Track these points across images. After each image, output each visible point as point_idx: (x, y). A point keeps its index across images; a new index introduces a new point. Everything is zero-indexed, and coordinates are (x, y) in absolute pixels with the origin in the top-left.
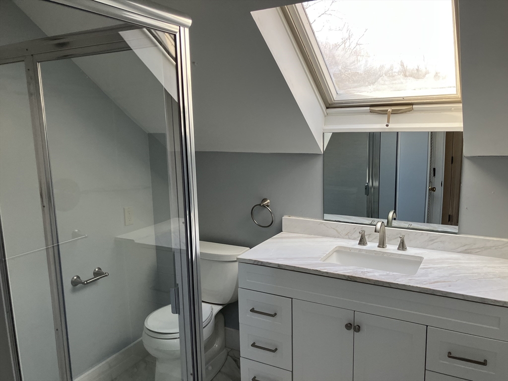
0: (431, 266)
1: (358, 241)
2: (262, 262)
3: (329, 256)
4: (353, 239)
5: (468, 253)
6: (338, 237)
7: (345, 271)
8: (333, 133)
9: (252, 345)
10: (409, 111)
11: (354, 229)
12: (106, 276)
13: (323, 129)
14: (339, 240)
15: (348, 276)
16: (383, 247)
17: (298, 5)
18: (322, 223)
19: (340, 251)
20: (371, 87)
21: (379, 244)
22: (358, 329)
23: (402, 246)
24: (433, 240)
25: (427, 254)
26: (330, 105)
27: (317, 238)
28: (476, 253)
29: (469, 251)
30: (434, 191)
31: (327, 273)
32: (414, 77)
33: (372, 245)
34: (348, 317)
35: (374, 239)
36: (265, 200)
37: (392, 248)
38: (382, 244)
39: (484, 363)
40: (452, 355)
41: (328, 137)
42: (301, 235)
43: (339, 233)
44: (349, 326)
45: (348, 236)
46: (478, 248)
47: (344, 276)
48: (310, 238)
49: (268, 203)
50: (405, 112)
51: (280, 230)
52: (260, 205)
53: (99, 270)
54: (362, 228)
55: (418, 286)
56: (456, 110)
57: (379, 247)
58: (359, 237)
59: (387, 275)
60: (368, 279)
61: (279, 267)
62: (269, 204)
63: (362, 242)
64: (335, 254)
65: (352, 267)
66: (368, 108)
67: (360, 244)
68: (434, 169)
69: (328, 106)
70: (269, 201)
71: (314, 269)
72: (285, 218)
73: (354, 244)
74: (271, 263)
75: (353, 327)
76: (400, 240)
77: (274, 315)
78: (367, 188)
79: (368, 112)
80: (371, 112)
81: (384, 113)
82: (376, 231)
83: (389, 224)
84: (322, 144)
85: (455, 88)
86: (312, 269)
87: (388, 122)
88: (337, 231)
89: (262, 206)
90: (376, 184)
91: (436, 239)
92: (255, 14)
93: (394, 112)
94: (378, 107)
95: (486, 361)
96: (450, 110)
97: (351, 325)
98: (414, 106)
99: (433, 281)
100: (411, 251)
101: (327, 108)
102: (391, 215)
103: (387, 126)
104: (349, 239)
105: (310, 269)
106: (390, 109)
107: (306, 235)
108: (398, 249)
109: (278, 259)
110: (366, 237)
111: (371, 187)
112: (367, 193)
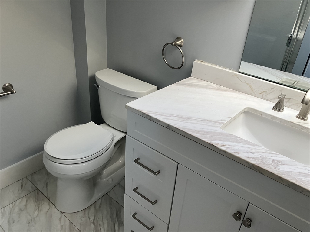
1: (274, 105)
2: (151, 117)
4: (267, 100)
6: (250, 94)
7: (251, 155)
9: (134, 190)
11: (272, 89)
12: (13, 93)
15: (253, 165)
16: (304, 120)
18: (236, 75)
19: (249, 113)
21: (300, 114)
22: (248, 222)
27: (226, 90)
33: (290, 114)
35: (293, 105)
36: (178, 39)
38: (303, 115)
43: (252, 90)
44: (238, 216)
45: (262, 95)
47: (248, 163)
49: (182, 42)
52: (172, 44)
53: (10, 87)
57: (298, 117)
60: (280, 178)
62: (182, 44)
63: (278, 107)
64: (242, 115)
67: (274, 108)
70: (182, 40)
71: (209, 142)
72: (197, 62)
73: (267, 107)
74: (160, 121)
75: (242, 218)
77: (157, 173)
78: (290, 39)
82: (303, 102)
86: (207, 141)
88: (250, 87)
89: (173, 45)
90: (301, 35)
97: (241, 214)
104: (263, 98)
105: (204, 142)
107: (215, 86)
110: (285, 101)
111: (294, 39)
112: (288, 45)
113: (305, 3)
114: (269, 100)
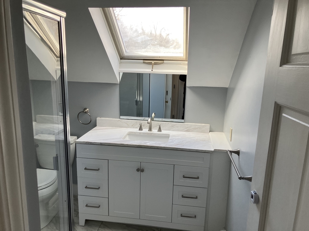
0: (174, 138)
1: (139, 129)
2: (91, 142)
3: (125, 137)
5: (188, 131)
6: (128, 127)
7: (136, 143)
8: (123, 73)
9: (85, 188)
10: (162, 63)
13: (119, 71)
14: (129, 129)
15: (138, 145)
16: (151, 131)
17: (111, 9)
18: (120, 120)
19: (130, 134)
20: (144, 50)
21: (149, 129)
22: (142, 171)
23: (160, 130)
24: (173, 126)
25: (171, 133)
26: (122, 58)
27: (117, 128)
28: (192, 131)
29: (189, 130)
30: (167, 103)
31: (127, 145)
32: (164, 47)
33: (145, 130)
34: (138, 165)
35: (147, 127)
36: (85, 109)
37: (155, 131)
38: (150, 129)
39: (198, 178)
40: (185, 176)
41: (121, 74)
42: (108, 127)
44: (138, 170)
45: (133, 126)
46: (193, 129)
47: (136, 145)
48: (114, 128)
49: (88, 110)
50: (160, 64)
51: (95, 126)
54: (140, 122)
55: (170, 147)
56: (184, 64)
57: (149, 131)
58: (138, 127)
59: (156, 143)
61: (101, 144)
62: (88, 111)
63: (141, 129)
64: (128, 136)
65: (139, 141)
66: (142, 61)
67: (139, 130)
68: (167, 91)
69: (121, 58)
70: (88, 109)
71: (120, 143)
72: (98, 119)
73: (137, 130)
74: (96, 143)
75: (140, 170)
76: (158, 127)
77: (98, 170)
78: (136, 101)
79: (142, 63)
80: (144, 63)
81: (151, 63)
82: (148, 123)
83: (152, 120)
84: (118, 79)
85: (183, 54)
87: (152, 68)
88: (127, 124)
89: (84, 112)
90: (141, 99)
91: (175, 126)
92: (90, 9)
93: (155, 64)
94: (147, 61)
95: (198, 177)
96: (180, 64)
97: (139, 169)
98: (164, 61)
99: (176, 144)
100: (164, 132)
101: (121, 59)
102: (153, 115)
103: (152, 70)
104: (134, 128)
105: (118, 144)
106: (153, 62)
107: (111, 128)
108: (158, 131)
109: (100, 140)
110: (142, 126)
111: (139, 102)
112: (137, 104)
113: (138, 79)
114: (136, 128)
